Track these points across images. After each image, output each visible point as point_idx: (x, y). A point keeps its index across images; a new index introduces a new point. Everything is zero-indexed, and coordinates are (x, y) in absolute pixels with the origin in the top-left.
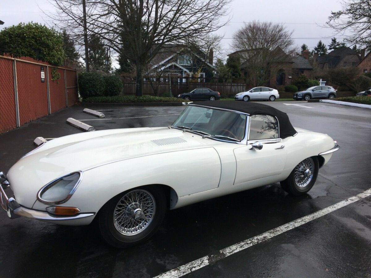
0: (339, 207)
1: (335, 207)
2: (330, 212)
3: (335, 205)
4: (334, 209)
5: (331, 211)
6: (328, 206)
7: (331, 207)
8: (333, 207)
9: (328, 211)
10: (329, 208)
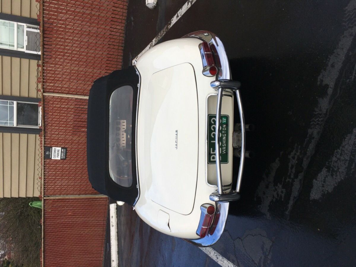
0: (220, 263)
1: (218, 258)
2: (209, 255)
3: (220, 258)
4: (214, 258)
5: (211, 257)
6: (216, 250)
7: (216, 254)
8: (217, 255)
9: (210, 253)
10: (213, 252)
